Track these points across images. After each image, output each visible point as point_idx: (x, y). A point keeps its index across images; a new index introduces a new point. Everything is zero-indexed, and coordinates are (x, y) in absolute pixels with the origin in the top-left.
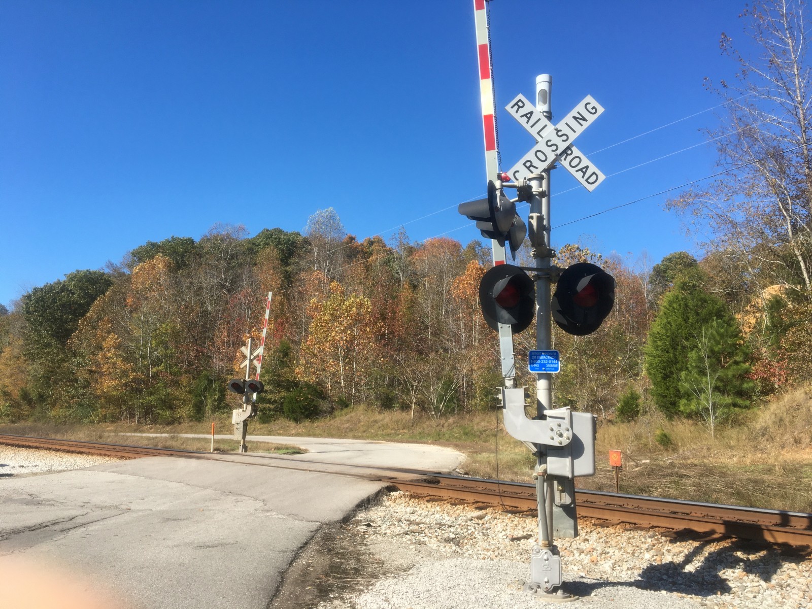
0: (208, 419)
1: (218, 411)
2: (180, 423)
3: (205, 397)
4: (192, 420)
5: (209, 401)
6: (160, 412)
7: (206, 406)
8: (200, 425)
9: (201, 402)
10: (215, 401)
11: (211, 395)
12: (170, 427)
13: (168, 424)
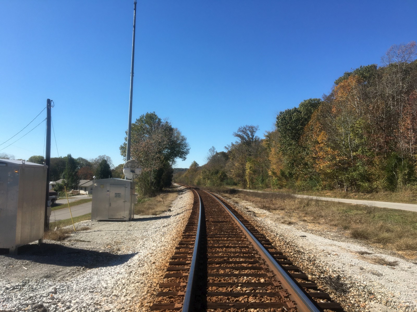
0: (400, 190)
1: (408, 183)
2: (377, 192)
3: (396, 172)
4: (386, 190)
5: (400, 175)
6: (361, 183)
7: (398, 179)
8: (394, 194)
9: (393, 176)
10: (405, 175)
11: (401, 170)
12: (370, 195)
13: (368, 192)
